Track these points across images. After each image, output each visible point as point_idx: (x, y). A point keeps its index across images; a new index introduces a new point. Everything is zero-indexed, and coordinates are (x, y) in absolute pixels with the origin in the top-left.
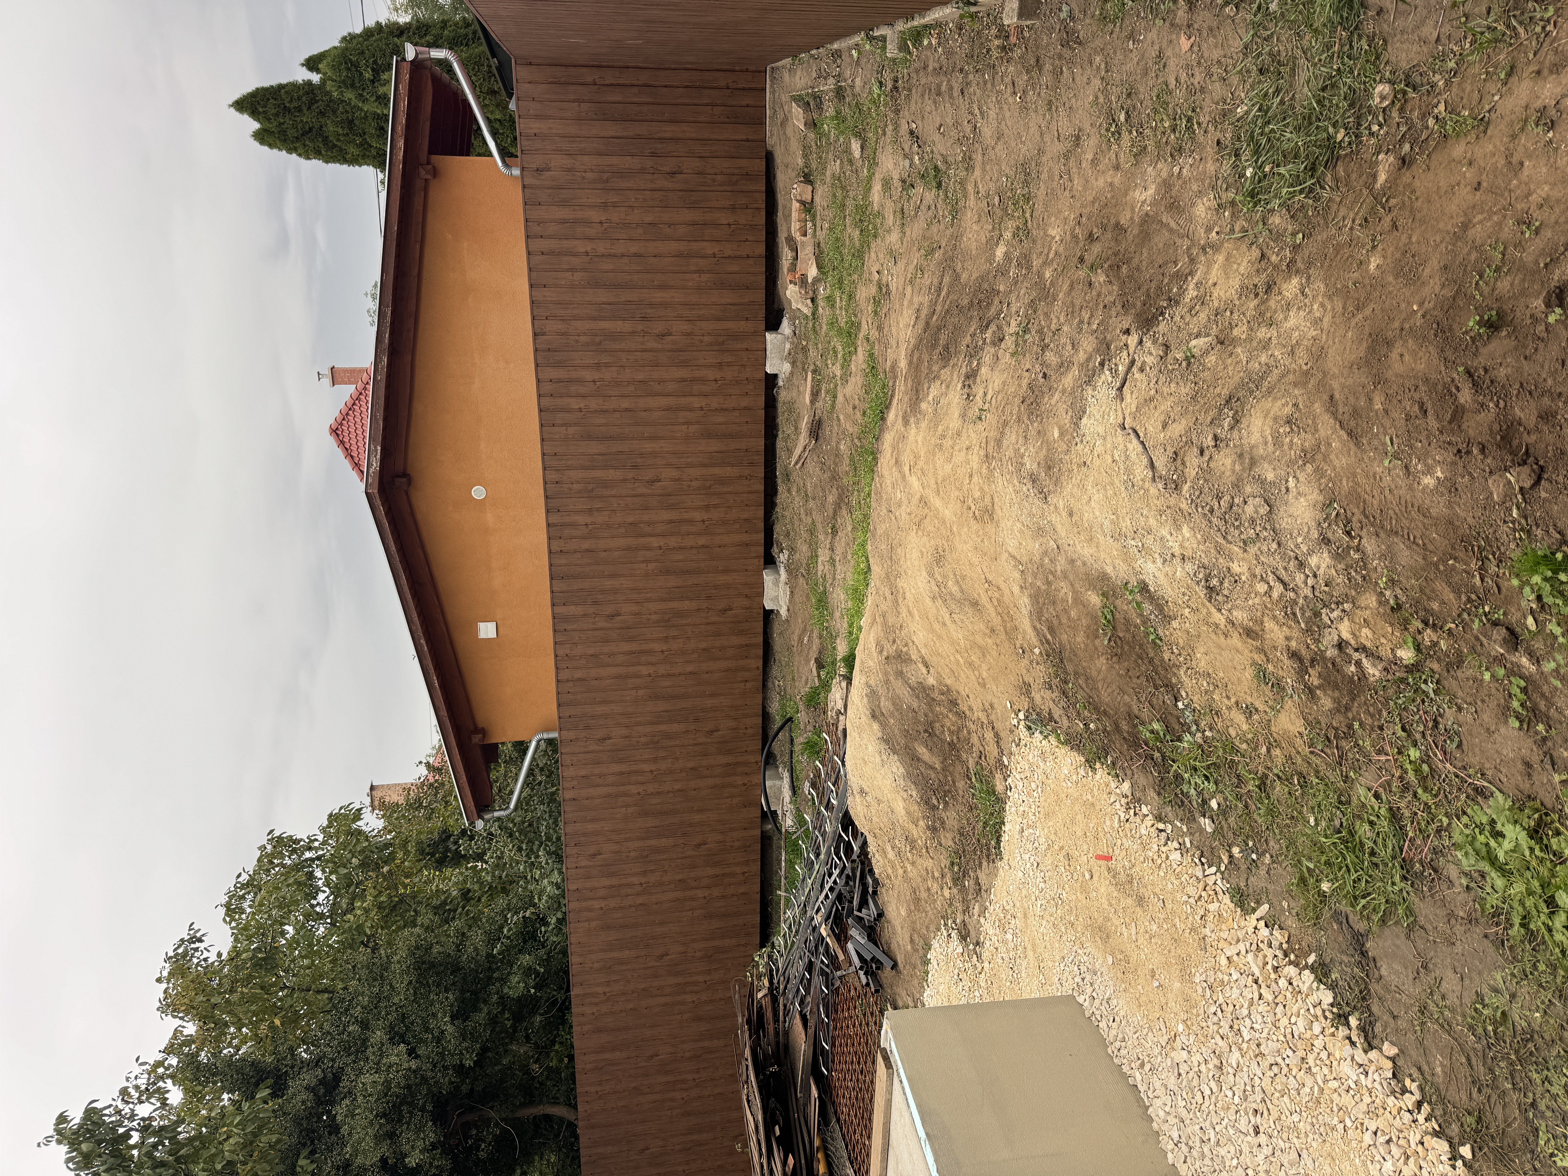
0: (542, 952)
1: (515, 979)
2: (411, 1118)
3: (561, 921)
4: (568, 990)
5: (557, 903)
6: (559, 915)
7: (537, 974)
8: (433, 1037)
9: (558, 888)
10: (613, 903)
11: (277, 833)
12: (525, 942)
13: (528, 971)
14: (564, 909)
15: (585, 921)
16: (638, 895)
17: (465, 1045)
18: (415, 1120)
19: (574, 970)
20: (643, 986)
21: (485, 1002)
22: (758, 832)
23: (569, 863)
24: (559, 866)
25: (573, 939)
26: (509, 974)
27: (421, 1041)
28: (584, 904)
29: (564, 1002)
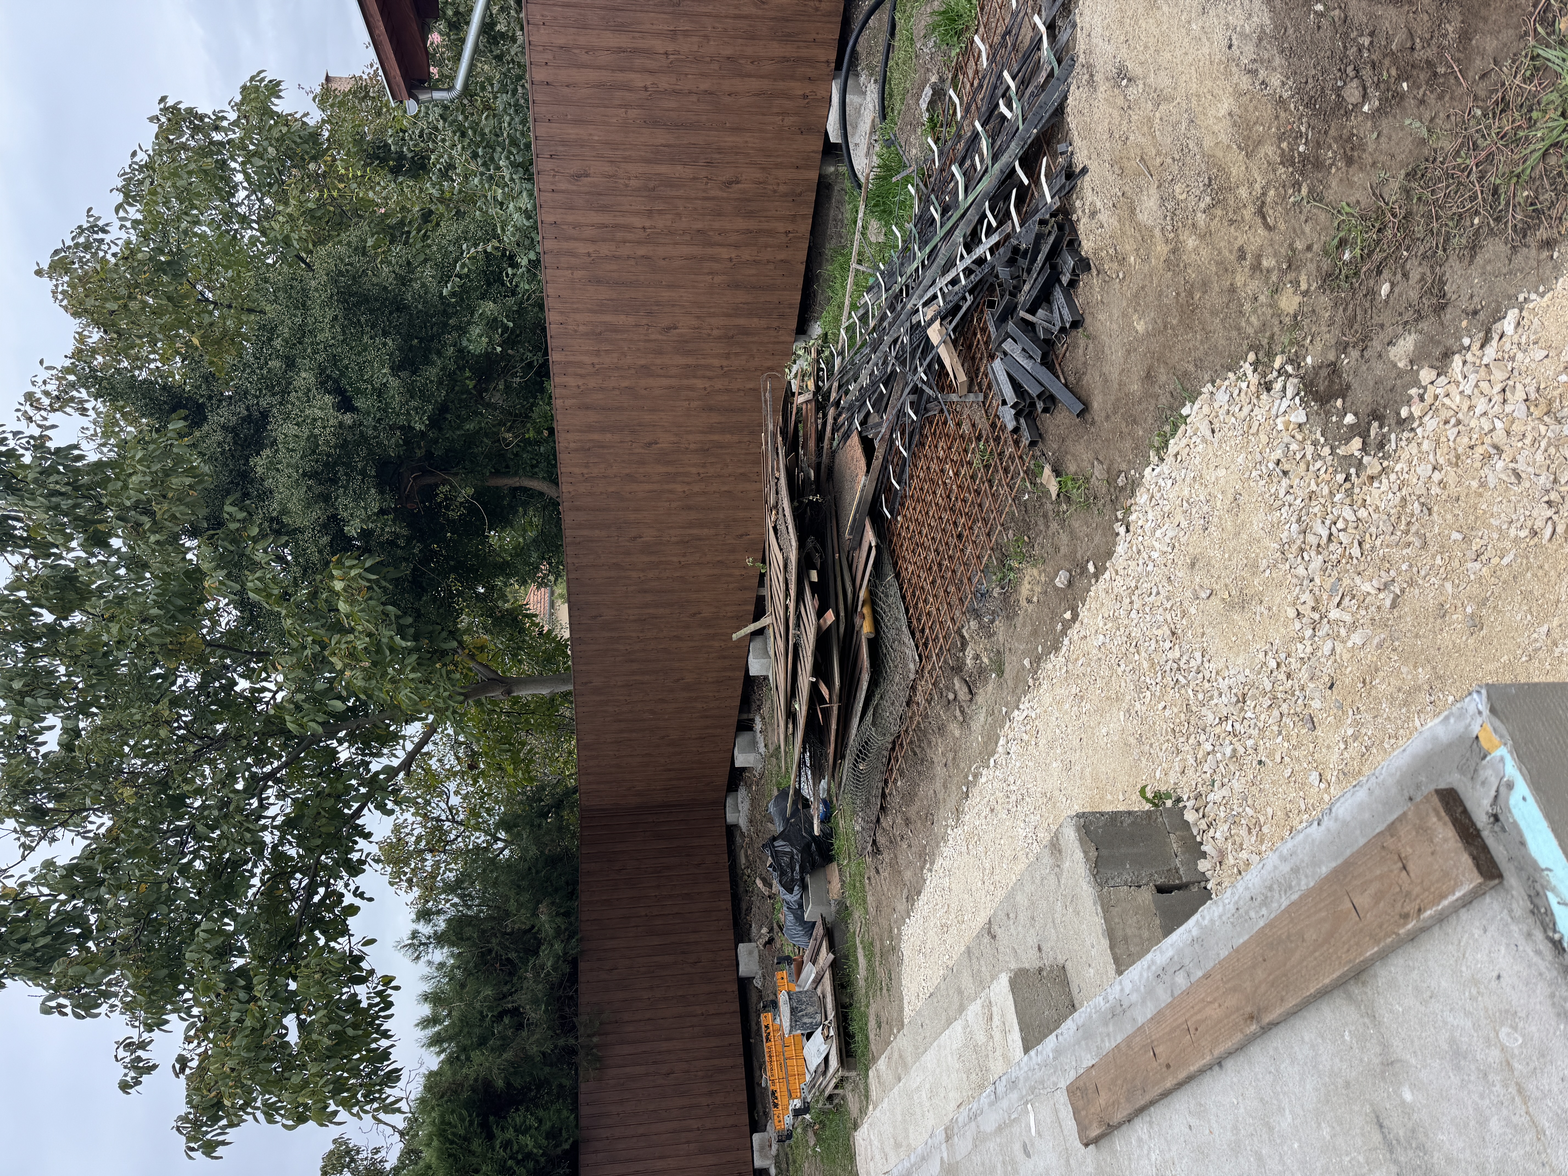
0: (511, 301)
1: (475, 331)
2: (348, 481)
3: (535, 264)
4: (546, 353)
5: (527, 238)
6: (532, 256)
7: (506, 328)
8: (374, 389)
9: (529, 218)
10: (605, 249)
11: (170, 102)
12: (489, 284)
13: (493, 324)
14: (538, 249)
15: (567, 268)
16: (639, 243)
17: (413, 403)
18: (355, 484)
19: (552, 329)
20: (643, 362)
21: (439, 354)
22: (814, 175)
23: (543, 182)
24: (529, 186)
25: (550, 290)
26: (469, 323)
27: (358, 391)
28: (565, 245)
29: (541, 366)
